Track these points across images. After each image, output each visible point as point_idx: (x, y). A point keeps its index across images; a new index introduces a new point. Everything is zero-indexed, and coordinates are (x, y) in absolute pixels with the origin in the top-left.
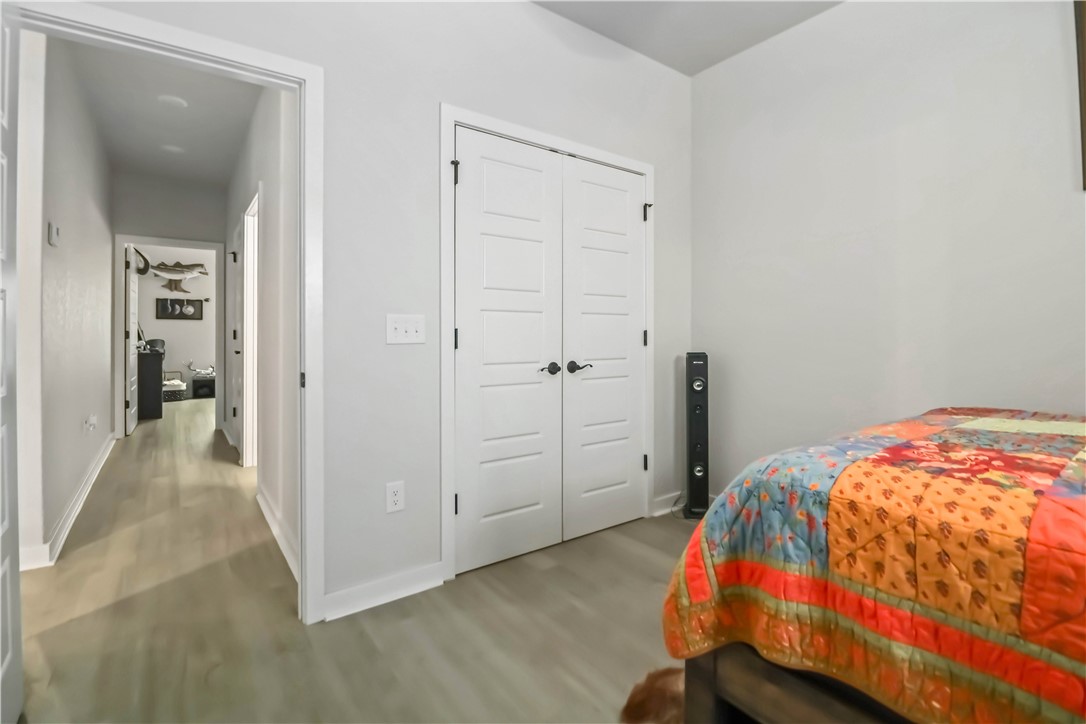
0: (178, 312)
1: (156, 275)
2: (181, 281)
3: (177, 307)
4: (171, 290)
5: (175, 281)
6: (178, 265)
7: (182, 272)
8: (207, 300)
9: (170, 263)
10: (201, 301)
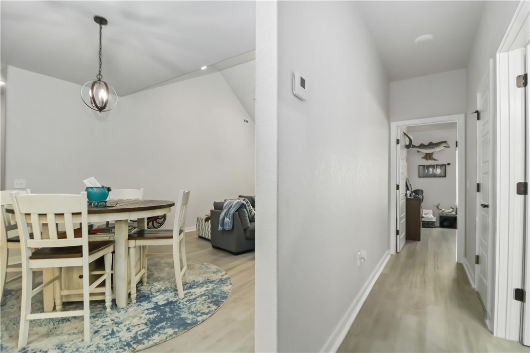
0: (431, 173)
1: (418, 152)
2: (433, 153)
3: (431, 169)
4: (427, 159)
5: (429, 154)
6: (431, 144)
7: (433, 148)
8: (449, 164)
9: (426, 143)
10: (445, 165)
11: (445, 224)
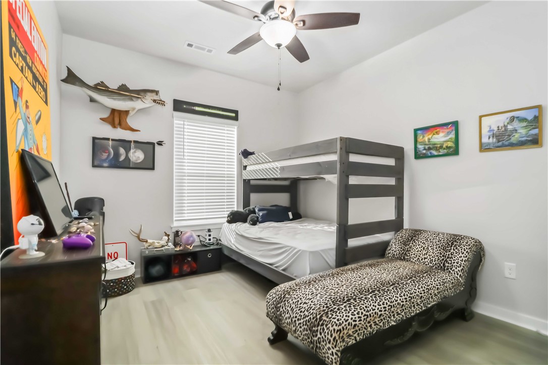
0: (122, 158)
1: (92, 100)
2: (127, 112)
3: (122, 151)
4: (114, 126)
5: (120, 112)
6: (123, 88)
7: (131, 99)
8: (160, 143)
9: (113, 85)
10: (153, 144)
11: (156, 270)
